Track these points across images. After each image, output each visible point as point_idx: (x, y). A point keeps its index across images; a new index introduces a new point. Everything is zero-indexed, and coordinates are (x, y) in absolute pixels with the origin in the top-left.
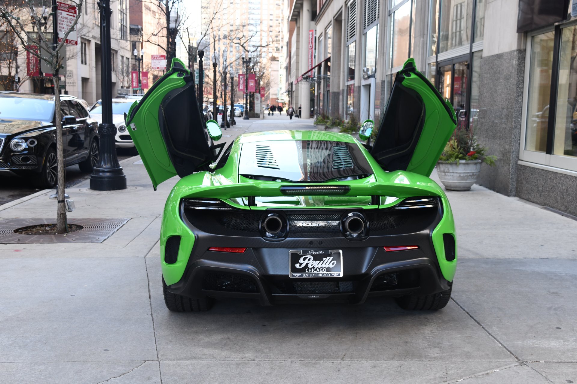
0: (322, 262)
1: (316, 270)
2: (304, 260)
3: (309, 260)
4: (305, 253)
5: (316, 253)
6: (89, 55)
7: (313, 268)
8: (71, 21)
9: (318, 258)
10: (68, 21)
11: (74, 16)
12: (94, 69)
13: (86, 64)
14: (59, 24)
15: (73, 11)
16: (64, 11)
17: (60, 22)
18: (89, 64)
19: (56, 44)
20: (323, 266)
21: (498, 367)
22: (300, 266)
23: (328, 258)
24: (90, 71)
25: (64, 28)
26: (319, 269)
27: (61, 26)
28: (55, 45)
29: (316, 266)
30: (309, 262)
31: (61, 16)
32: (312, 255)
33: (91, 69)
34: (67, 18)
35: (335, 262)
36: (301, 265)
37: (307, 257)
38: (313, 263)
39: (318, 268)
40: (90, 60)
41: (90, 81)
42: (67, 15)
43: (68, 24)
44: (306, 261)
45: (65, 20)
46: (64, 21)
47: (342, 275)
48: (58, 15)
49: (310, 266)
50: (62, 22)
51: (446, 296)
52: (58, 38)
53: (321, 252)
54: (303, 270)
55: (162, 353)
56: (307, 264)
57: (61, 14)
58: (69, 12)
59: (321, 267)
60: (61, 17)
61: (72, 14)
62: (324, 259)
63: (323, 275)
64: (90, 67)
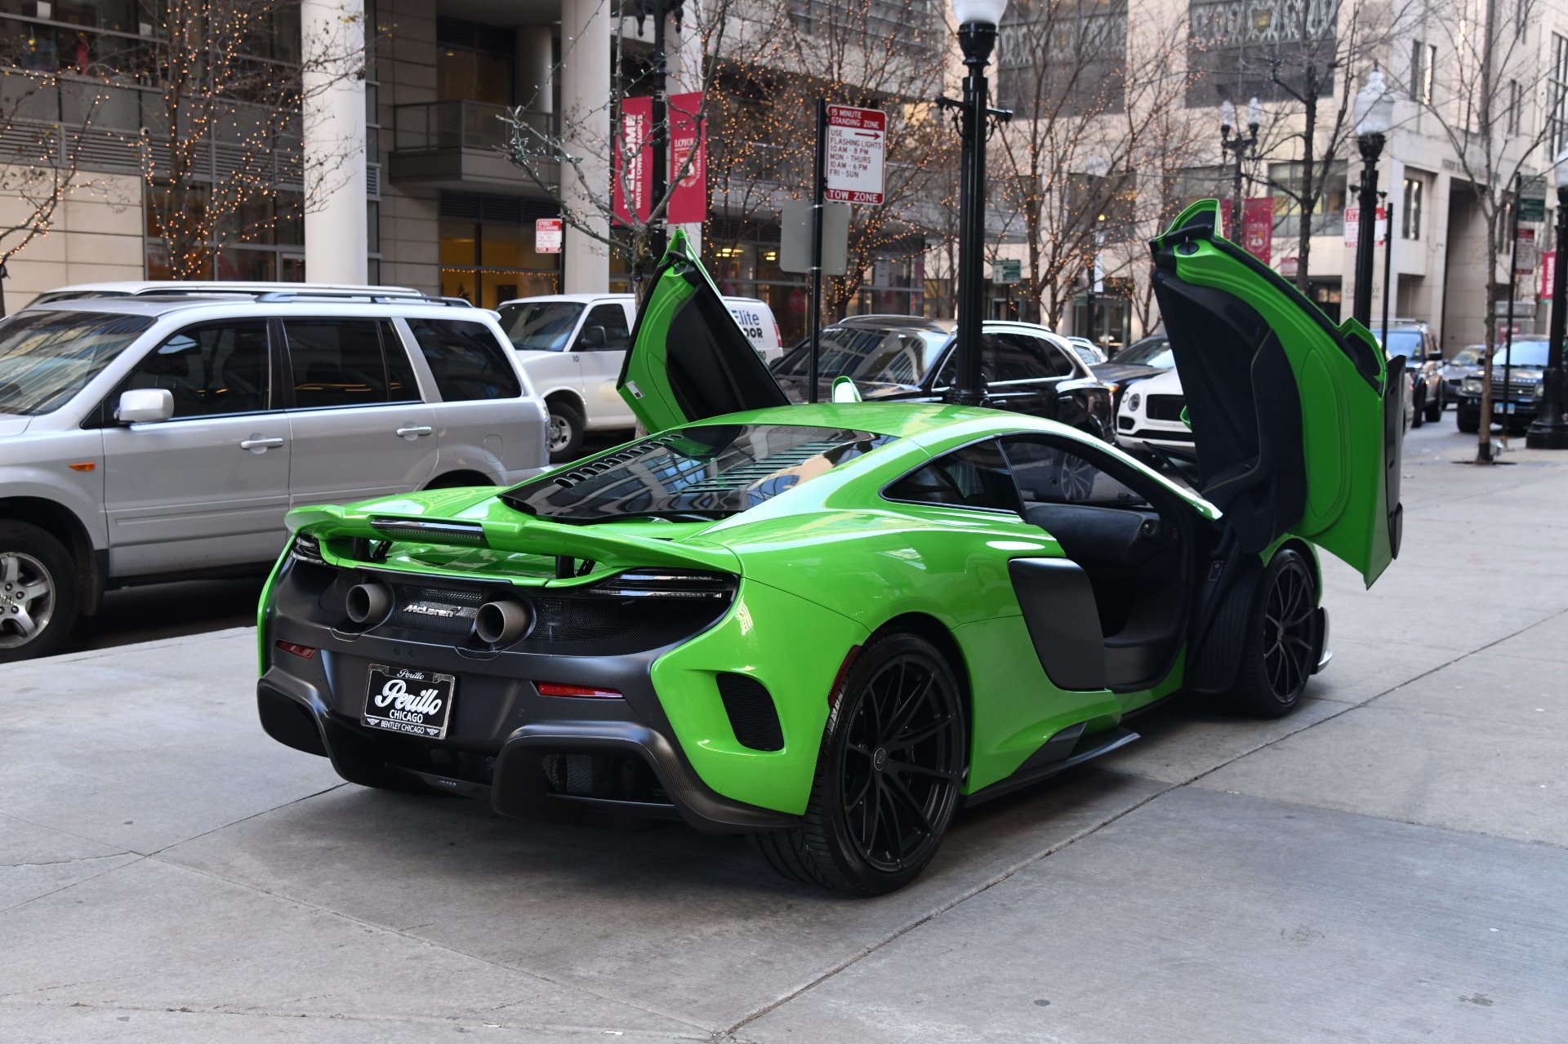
0: (419, 698)
1: (406, 716)
2: (391, 689)
3: (398, 691)
4: (393, 674)
5: (412, 677)
6: (1429, 213)
7: (403, 709)
8: (866, 148)
9: (414, 689)
10: (859, 148)
11: (877, 136)
12: (1442, 251)
13: (1417, 237)
14: (833, 156)
15: (875, 124)
16: (850, 126)
17: (833, 153)
18: (1428, 238)
19: (820, 202)
20: (420, 709)
22: (382, 702)
23: (430, 691)
24: (1427, 257)
25: (844, 166)
26: (412, 713)
27: (837, 162)
28: (817, 206)
29: (407, 709)
30: (397, 695)
31: (838, 138)
32: (404, 679)
33: (1431, 250)
34: (855, 143)
35: (439, 702)
36: (384, 698)
37: (397, 684)
38: (405, 699)
39: (410, 711)
40: (1432, 225)
41: (1426, 282)
42: (857, 134)
43: (858, 155)
44: (393, 694)
45: (851, 148)
46: (845, 150)
47: (443, 735)
48: (830, 136)
49: (398, 705)
50: (840, 153)
52: (827, 190)
53: (419, 676)
54: (384, 712)
56: (395, 699)
57: (840, 134)
58: (861, 127)
59: (416, 712)
60: (837, 141)
61: (872, 132)
62: (423, 693)
63: (413, 729)
64: (1428, 246)
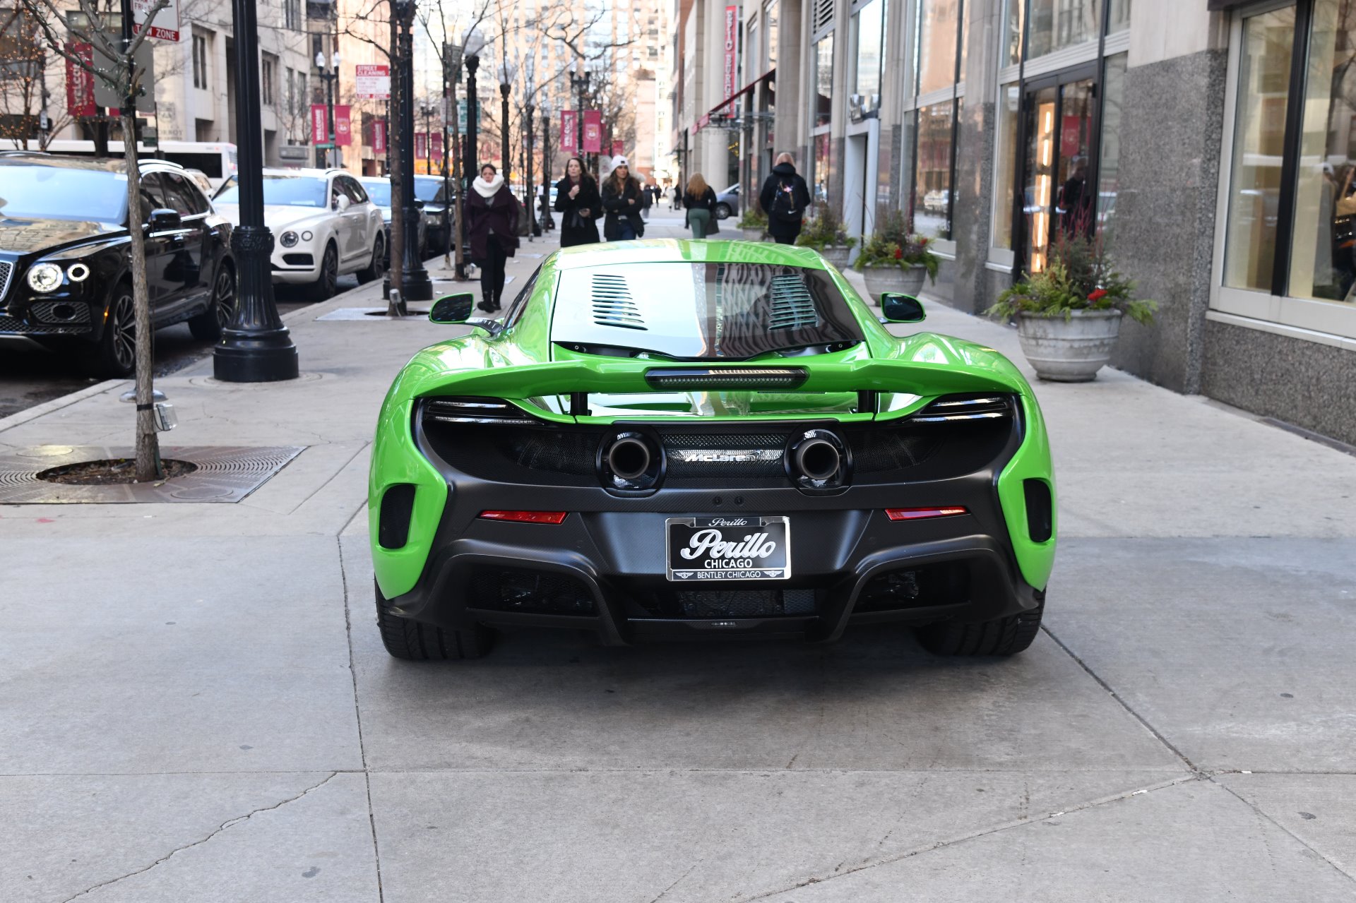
0: (743, 544)
1: (727, 564)
2: (701, 539)
3: (711, 541)
4: (703, 524)
5: (729, 524)
6: (212, 66)
7: (723, 557)
9: (732, 535)
12: (225, 100)
13: (205, 87)
18: (213, 88)
19: (130, 37)
20: (746, 553)
21: (1146, 785)
22: (691, 554)
23: (757, 535)
24: (214, 105)
26: (736, 560)
28: (127, 41)
29: (729, 555)
30: (711, 545)
32: (718, 528)
33: (217, 99)
35: (773, 544)
36: (693, 551)
37: (709, 534)
38: (721, 547)
39: (732, 558)
40: (216, 78)
41: (215, 126)
44: (706, 543)
47: (788, 575)
49: (714, 554)
51: (1030, 623)
52: (134, 24)
53: (740, 522)
54: (698, 563)
55: (375, 755)
56: (708, 550)
59: (741, 557)
62: (747, 538)
63: (744, 574)
64: (214, 94)
